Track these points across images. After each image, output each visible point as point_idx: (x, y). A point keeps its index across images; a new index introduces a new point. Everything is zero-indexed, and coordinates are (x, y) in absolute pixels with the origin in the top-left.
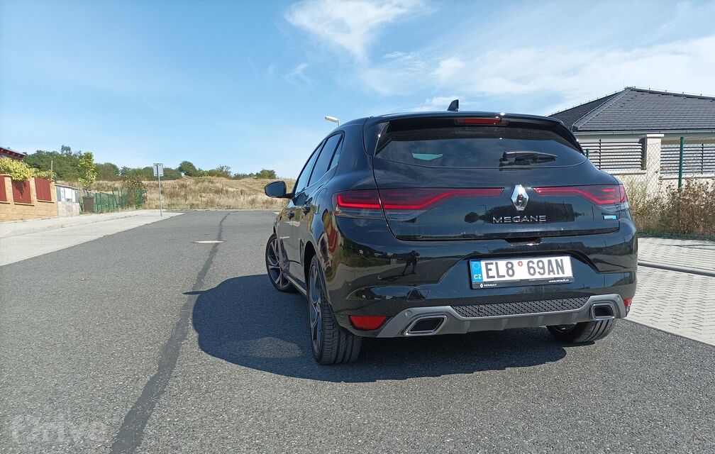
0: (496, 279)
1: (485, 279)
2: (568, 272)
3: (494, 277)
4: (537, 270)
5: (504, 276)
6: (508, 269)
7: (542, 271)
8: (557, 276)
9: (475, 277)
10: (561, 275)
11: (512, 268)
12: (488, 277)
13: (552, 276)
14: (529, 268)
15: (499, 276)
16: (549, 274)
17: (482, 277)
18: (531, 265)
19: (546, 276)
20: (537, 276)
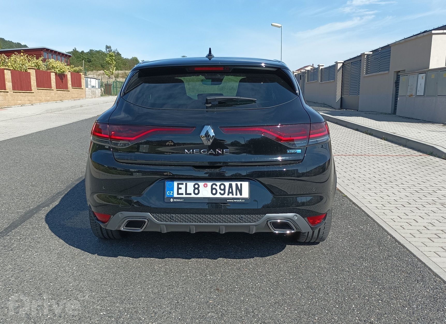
0: (184, 196)
6: (195, 189)
7: (222, 192)
9: (168, 193)
11: (198, 188)
13: (231, 196)
14: (212, 189)
17: (173, 193)
18: (214, 186)
19: (226, 196)
20: (218, 196)
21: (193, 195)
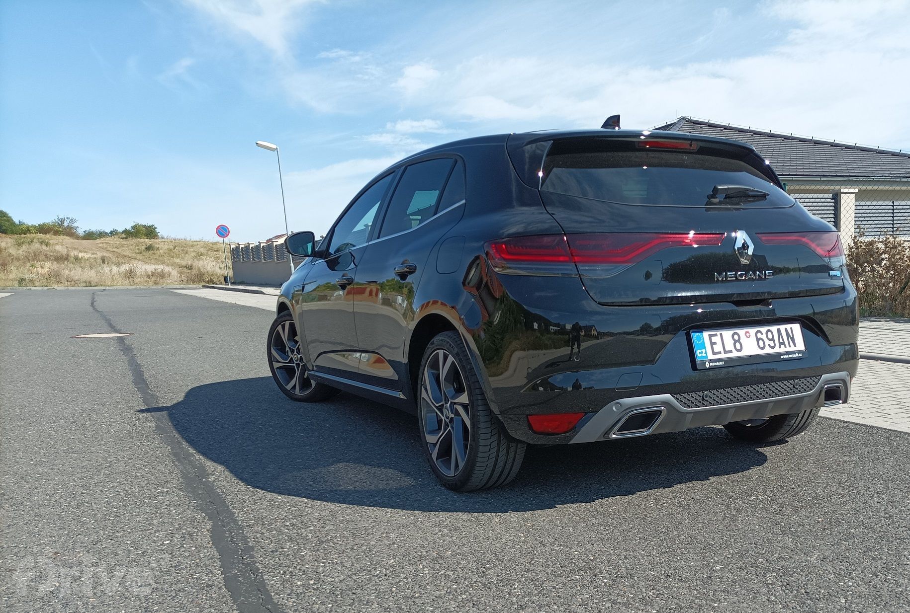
0: (723, 356)
1: (711, 356)
2: (800, 345)
3: (719, 353)
4: (767, 342)
5: (731, 352)
6: (735, 342)
7: (772, 344)
8: (788, 349)
9: (699, 354)
10: (793, 348)
11: (739, 341)
12: (714, 353)
13: (783, 349)
14: (758, 340)
15: (726, 352)
16: (780, 347)
17: (706, 353)
18: (759, 335)
19: (777, 350)
20: (768, 351)
21: (735, 354)
